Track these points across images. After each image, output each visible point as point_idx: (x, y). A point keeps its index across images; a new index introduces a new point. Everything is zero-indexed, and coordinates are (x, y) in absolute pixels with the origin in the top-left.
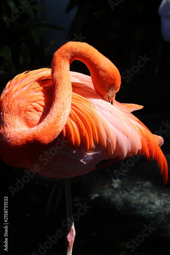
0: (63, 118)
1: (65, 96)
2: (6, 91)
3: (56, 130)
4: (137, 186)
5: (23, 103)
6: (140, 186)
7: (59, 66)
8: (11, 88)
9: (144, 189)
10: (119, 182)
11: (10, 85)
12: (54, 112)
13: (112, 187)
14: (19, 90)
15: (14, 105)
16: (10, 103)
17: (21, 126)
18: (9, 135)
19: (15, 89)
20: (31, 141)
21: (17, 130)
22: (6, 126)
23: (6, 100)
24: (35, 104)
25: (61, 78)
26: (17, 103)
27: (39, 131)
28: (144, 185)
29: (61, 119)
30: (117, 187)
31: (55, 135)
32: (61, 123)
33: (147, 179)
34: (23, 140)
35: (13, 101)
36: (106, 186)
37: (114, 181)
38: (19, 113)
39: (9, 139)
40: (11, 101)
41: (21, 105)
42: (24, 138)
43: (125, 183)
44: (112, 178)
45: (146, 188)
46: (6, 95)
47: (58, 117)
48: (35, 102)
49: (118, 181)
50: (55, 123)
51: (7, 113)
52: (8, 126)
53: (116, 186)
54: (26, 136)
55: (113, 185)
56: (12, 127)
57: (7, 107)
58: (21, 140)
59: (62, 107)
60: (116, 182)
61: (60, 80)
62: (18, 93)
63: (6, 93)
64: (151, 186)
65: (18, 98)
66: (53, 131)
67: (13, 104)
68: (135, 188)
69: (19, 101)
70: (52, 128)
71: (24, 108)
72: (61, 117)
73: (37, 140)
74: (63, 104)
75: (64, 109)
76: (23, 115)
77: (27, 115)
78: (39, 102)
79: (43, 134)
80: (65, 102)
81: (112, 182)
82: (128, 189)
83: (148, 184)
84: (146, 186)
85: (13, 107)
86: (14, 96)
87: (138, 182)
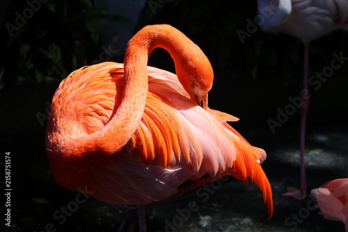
0: (133, 120)
1: (137, 94)
2: (59, 92)
3: (124, 135)
4: (233, 223)
5: (80, 105)
6: (237, 224)
7: (134, 56)
8: (65, 87)
9: (242, 228)
10: (208, 220)
11: (63, 85)
12: (122, 113)
13: (200, 226)
14: (76, 89)
15: (70, 108)
16: (65, 106)
17: (79, 132)
18: (63, 143)
19: (70, 88)
20: (92, 148)
21: (74, 137)
22: (60, 132)
23: (59, 102)
24: (96, 106)
25: (135, 72)
26: (73, 104)
27: (102, 135)
28: (242, 223)
29: (131, 122)
30: (207, 226)
31: (123, 141)
32: (131, 127)
33: (246, 215)
34: (81, 147)
35: (68, 103)
36: (191, 225)
37: (202, 218)
38: (77, 117)
39: (63, 148)
40: (65, 103)
41: (79, 108)
42: (83, 145)
43: (217, 221)
44: (199, 214)
45: (245, 225)
46: (59, 96)
47: (127, 119)
48: (95, 102)
49: (207, 218)
50: (123, 127)
51: (62, 117)
52: (63, 132)
53: (205, 224)
54: (85, 142)
55: (201, 223)
56: (67, 134)
57: (61, 110)
58: (79, 148)
59: (132, 107)
60: (205, 220)
61: (133, 73)
62: (74, 92)
63: (59, 94)
64: (251, 224)
65: (74, 99)
66: (119, 136)
67: (68, 106)
68: (230, 227)
69: (76, 102)
70: (119, 132)
71: (83, 111)
72: (131, 120)
73: (99, 147)
74: (134, 103)
75: (135, 109)
76: (82, 120)
77: (87, 119)
78: (99, 102)
79: (108, 140)
80: (137, 102)
81: (200, 220)
82: (221, 228)
83: (247, 220)
84: (244, 224)
85: (69, 110)
86: (70, 97)
87: (234, 219)
